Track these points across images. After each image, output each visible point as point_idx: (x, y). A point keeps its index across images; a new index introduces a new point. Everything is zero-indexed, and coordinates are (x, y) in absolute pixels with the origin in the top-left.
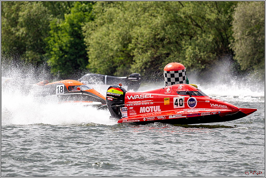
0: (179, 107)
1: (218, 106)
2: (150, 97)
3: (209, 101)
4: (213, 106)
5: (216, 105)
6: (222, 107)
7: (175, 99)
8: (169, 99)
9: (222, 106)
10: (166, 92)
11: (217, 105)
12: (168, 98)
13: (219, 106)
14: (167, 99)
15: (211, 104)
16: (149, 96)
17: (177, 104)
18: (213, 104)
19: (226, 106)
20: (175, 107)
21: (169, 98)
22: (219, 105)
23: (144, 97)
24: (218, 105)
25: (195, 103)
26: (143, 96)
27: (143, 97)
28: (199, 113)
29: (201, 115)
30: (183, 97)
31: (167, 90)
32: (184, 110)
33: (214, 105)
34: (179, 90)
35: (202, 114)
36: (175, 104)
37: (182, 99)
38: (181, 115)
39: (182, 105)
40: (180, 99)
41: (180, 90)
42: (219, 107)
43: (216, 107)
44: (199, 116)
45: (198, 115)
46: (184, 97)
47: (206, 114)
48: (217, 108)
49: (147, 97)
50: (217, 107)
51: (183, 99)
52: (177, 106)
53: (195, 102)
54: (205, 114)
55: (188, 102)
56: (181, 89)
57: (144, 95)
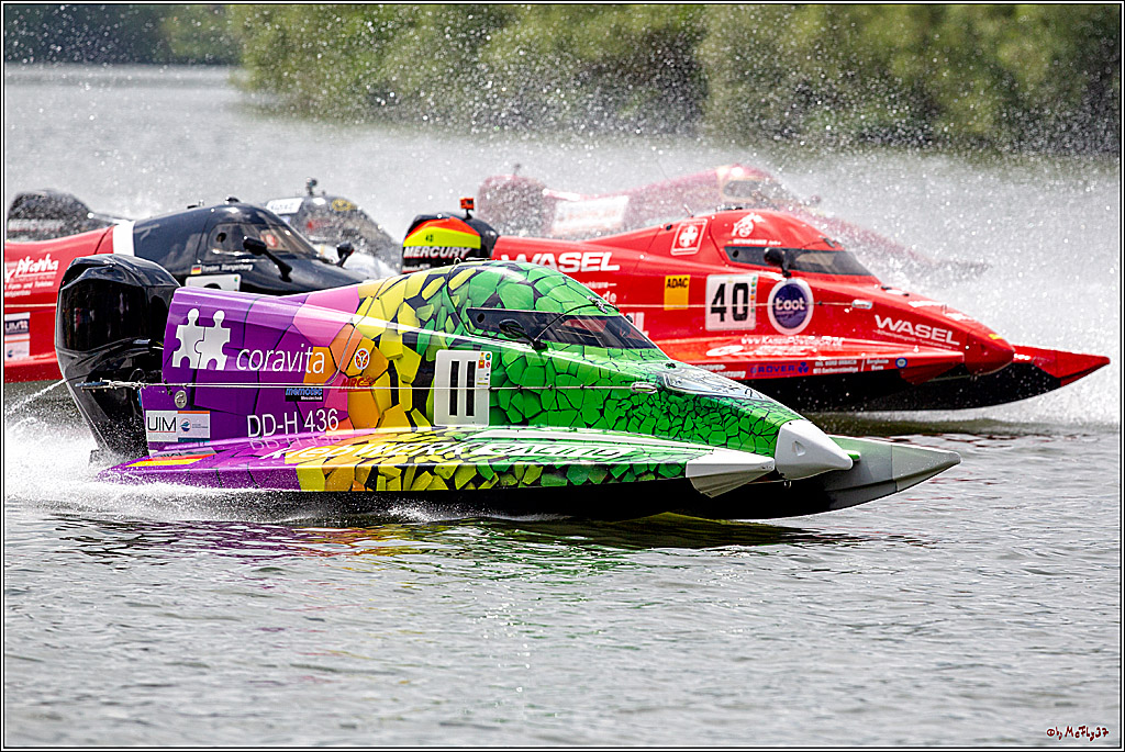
0: (730, 323)
1: (910, 330)
2: (605, 267)
3: (868, 305)
4: (887, 328)
5: (902, 326)
6: (928, 336)
7: (713, 283)
8: (687, 283)
9: (931, 332)
10: (678, 246)
11: (906, 327)
12: (683, 277)
13: (915, 330)
14: (681, 284)
15: (877, 317)
16: (598, 261)
17: (722, 311)
18: (888, 320)
19: (950, 333)
20: (712, 322)
21: (688, 277)
22: (918, 327)
23: (576, 263)
24: (909, 324)
25: (806, 310)
26: (574, 259)
27: (572, 266)
28: (804, 363)
29: (815, 371)
30: (750, 278)
31: (681, 238)
32: (744, 341)
33: (891, 325)
34: (736, 242)
35: (817, 364)
36: (714, 310)
37: (744, 286)
38: (723, 367)
39: (743, 317)
40: (738, 286)
41: (744, 242)
42: (914, 336)
43: (903, 333)
44: (803, 374)
45: (800, 370)
46: (756, 274)
47: (838, 366)
48: (906, 339)
49: (589, 265)
50: (907, 334)
51: (750, 288)
52: (722, 319)
53: (804, 305)
54: (833, 367)
55: (774, 301)
56: (748, 233)
57: (578, 255)
